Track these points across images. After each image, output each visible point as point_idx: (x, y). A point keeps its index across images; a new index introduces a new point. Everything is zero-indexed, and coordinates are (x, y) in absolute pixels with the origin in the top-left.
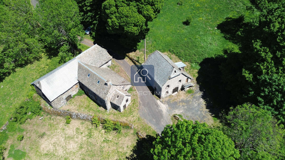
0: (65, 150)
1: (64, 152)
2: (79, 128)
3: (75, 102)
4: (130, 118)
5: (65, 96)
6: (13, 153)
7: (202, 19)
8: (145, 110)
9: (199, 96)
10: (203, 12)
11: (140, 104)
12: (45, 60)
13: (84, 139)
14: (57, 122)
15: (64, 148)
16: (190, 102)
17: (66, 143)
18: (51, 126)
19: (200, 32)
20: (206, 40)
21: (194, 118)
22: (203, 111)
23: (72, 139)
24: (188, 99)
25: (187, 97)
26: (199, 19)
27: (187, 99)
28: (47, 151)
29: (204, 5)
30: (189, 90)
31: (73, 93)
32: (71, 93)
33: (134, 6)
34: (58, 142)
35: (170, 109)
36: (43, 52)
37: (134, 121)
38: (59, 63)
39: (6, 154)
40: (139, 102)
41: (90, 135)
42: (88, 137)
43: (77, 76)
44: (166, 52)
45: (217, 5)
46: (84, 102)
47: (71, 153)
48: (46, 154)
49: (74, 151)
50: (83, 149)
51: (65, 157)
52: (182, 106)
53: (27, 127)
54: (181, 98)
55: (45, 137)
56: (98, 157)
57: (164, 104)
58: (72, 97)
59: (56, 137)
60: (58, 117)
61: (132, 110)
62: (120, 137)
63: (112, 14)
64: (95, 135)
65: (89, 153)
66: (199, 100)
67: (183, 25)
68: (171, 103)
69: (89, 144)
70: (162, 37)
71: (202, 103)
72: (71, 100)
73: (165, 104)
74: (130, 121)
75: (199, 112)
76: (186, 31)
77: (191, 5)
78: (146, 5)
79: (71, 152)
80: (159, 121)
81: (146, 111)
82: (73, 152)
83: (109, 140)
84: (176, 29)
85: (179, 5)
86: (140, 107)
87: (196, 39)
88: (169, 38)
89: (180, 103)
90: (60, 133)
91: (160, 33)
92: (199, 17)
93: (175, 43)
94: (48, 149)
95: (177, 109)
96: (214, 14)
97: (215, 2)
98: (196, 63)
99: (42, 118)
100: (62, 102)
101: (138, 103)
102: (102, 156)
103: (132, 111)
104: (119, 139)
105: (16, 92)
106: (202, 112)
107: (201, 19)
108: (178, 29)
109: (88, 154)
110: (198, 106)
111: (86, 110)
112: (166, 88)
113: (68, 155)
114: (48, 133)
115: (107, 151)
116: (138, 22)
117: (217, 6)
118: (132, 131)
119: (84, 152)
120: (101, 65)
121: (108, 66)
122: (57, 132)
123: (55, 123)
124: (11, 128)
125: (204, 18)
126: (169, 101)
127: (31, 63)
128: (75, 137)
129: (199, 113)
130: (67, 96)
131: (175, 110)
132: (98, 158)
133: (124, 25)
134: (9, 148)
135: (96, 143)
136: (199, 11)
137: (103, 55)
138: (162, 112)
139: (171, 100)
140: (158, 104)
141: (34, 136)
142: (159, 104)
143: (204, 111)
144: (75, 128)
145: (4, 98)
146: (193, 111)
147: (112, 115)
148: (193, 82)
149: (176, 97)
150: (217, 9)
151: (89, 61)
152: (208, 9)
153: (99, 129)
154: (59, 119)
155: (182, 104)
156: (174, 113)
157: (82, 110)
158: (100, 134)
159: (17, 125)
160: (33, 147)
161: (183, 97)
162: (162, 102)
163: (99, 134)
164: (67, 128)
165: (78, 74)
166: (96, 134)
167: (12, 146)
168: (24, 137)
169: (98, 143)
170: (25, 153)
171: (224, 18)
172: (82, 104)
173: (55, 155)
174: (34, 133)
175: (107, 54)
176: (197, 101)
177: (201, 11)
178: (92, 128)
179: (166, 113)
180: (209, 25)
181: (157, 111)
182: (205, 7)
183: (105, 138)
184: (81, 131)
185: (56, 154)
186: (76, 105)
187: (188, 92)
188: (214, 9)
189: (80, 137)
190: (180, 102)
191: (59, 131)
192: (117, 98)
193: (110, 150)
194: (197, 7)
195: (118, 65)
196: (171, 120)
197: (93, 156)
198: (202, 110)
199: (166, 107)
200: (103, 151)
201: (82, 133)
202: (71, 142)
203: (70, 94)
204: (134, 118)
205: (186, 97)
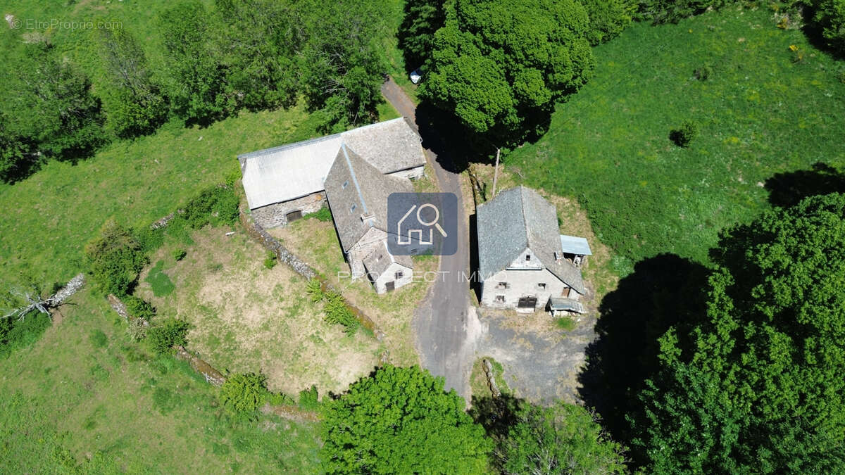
0: (237, 318)
1: (234, 320)
2: (282, 286)
3: (303, 230)
4: (388, 317)
5: (285, 209)
6: (156, 276)
7: (738, 144)
8: (431, 315)
9: (578, 346)
10: (754, 122)
11: (428, 296)
12: (299, 111)
13: (279, 314)
14: (252, 255)
15: (238, 312)
16: (546, 347)
17: (245, 304)
18: (238, 257)
19: (702, 180)
20: (700, 208)
21: (527, 390)
22: (562, 386)
23: (259, 303)
24: (547, 339)
25: (548, 333)
26: (729, 138)
27: (545, 337)
28: (209, 303)
29: (775, 103)
30: (567, 318)
31: (308, 209)
32: (303, 207)
33: (498, 62)
34: (234, 295)
35: (487, 340)
36: (305, 92)
37: (393, 328)
38: (317, 130)
39: (145, 272)
40: (430, 289)
41: (294, 311)
42: (290, 314)
43: (326, 177)
44: (568, 199)
45: (815, 116)
46: (322, 237)
47: (243, 329)
48: (203, 308)
49: (251, 327)
50: (268, 333)
51: (230, 329)
52: (518, 348)
53: (200, 240)
54: (532, 328)
55: (219, 275)
56: (285, 363)
57: (482, 322)
58: (303, 215)
59: (234, 284)
60: (259, 247)
61: (404, 300)
62: (346, 346)
63: (444, 64)
64: (303, 316)
65: (273, 344)
66: (572, 355)
67: (668, 140)
68: (501, 328)
69: (284, 329)
70: (583, 153)
71: (574, 365)
72: (298, 222)
73: (485, 323)
74: (385, 322)
75: (550, 381)
76: (664, 162)
77: (735, 90)
78: (530, 66)
79: (245, 326)
80: (443, 355)
81: (431, 317)
82: (248, 329)
83: (322, 340)
84: (639, 145)
85: (695, 78)
86: (423, 302)
87: (675, 193)
88: (600, 164)
89: (520, 339)
90: (245, 279)
91: (586, 143)
92: (732, 132)
93: (610, 182)
94: (212, 298)
95: (503, 347)
96: (788, 139)
97: (815, 102)
98: (628, 260)
99: (232, 233)
100: (276, 218)
101: (426, 292)
102: (292, 365)
103: (403, 303)
104: (342, 349)
105: (217, 159)
106: (559, 386)
107: (735, 140)
108: (644, 149)
109: (271, 347)
110: (559, 366)
111: (314, 257)
112: (497, 287)
113: (237, 330)
114: (227, 269)
115: (306, 361)
116: (489, 103)
117: (812, 119)
118: (375, 347)
119: (266, 340)
120: (389, 171)
121: (412, 179)
122: (241, 274)
123: (248, 255)
124: (174, 228)
125: (744, 142)
126: (497, 321)
127: (272, 107)
128: (267, 301)
129: (550, 383)
130: (290, 210)
131: (496, 349)
132: (283, 363)
133: (458, 100)
134: (154, 265)
135: (296, 334)
136: (745, 114)
137: (406, 149)
138: (465, 338)
139: (504, 322)
140: (467, 314)
141: (203, 262)
142: (469, 316)
143: (564, 386)
144: (275, 284)
145: (194, 164)
146: (538, 373)
147: (357, 292)
148: (589, 303)
149: (521, 321)
150: (805, 129)
151: (369, 152)
152: (779, 120)
153: (317, 307)
154: (258, 251)
155: (525, 342)
156: (487, 354)
157: (308, 252)
158: (314, 320)
159: (186, 227)
160: (192, 283)
161: (538, 327)
162: (479, 315)
163: (311, 318)
164: (263, 277)
165: (331, 172)
166: (307, 315)
167: (161, 264)
168: (187, 256)
169: (299, 335)
170: (173, 286)
171: (809, 162)
172: (314, 241)
173: (216, 317)
174: (205, 256)
175: (419, 148)
176: (565, 355)
177: (750, 117)
178: (305, 299)
179: (473, 343)
180: (745, 168)
181: (455, 330)
182: (774, 109)
183: (318, 332)
184: (283, 296)
185: (219, 316)
186: (303, 237)
187: (558, 322)
188: (797, 124)
189: (275, 305)
190: (522, 335)
191: (246, 274)
192: (377, 260)
193: (313, 362)
194: (748, 101)
195: (435, 184)
196: (472, 367)
197: (277, 355)
198: (562, 381)
199: (482, 332)
200: (300, 356)
201: (282, 300)
202: (255, 307)
203: (298, 209)
204: (397, 319)
205: (545, 331)
